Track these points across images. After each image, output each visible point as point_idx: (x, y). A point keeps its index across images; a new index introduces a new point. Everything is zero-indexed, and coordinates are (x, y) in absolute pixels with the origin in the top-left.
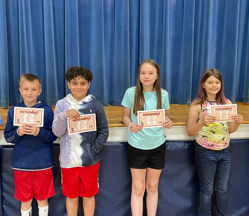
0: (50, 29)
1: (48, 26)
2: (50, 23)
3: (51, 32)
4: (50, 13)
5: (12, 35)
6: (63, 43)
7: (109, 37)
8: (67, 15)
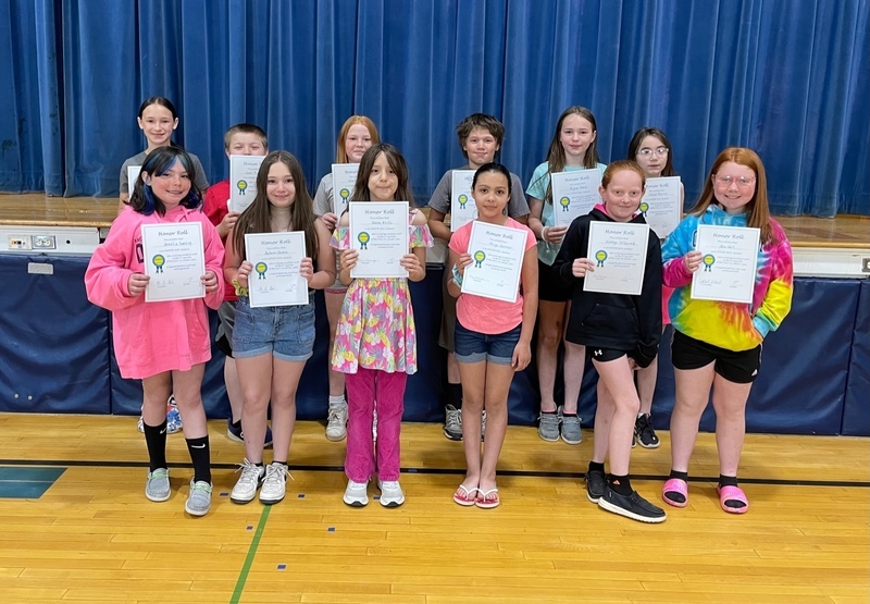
0: (327, 49)
1: (325, 44)
2: (327, 38)
3: (329, 56)
4: (328, 18)
5: (254, 60)
6: (351, 77)
7: (444, 66)
8: (362, 23)
